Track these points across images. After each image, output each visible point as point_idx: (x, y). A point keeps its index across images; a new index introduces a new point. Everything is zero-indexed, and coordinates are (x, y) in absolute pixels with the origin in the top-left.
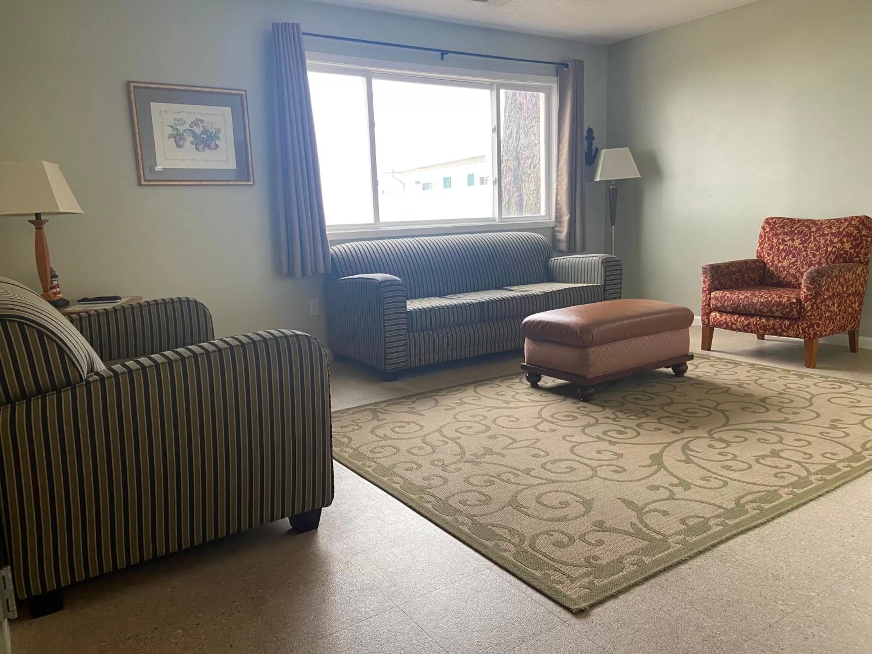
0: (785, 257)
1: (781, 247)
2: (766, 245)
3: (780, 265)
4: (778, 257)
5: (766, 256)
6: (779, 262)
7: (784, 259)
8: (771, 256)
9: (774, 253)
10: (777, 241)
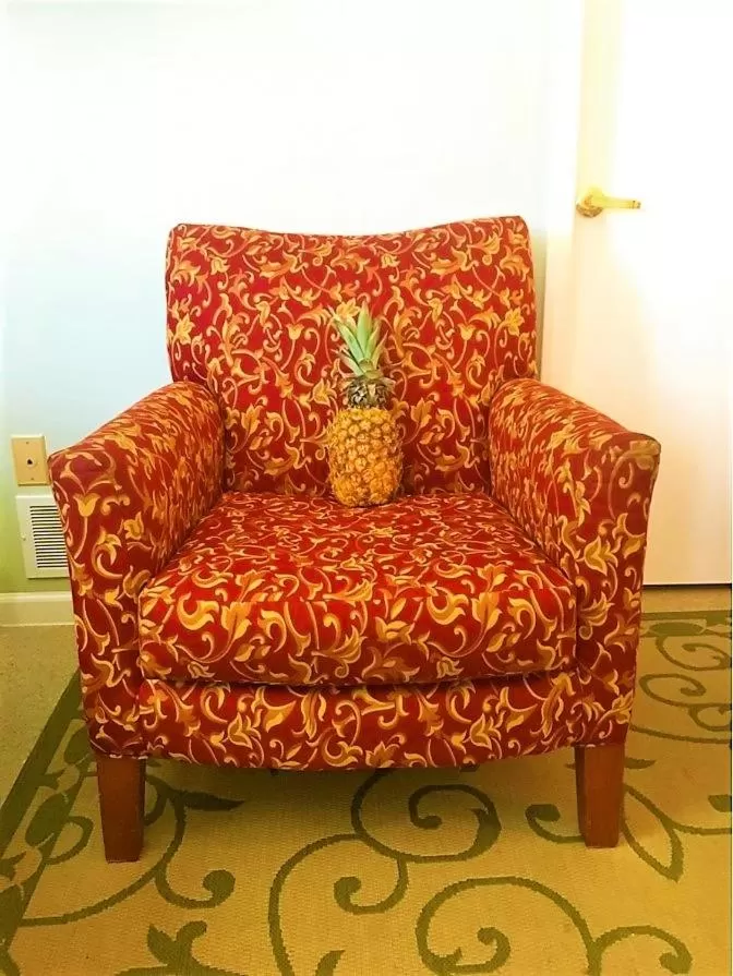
0: (316, 368)
1: (294, 334)
2: (229, 330)
3: (304, 400)
4: (289, 370)
5: (237, 370)
6: (299, 390)
7: (314, 377)
8: (262, 370)
9: (271, 356)
10: (274, 309)
